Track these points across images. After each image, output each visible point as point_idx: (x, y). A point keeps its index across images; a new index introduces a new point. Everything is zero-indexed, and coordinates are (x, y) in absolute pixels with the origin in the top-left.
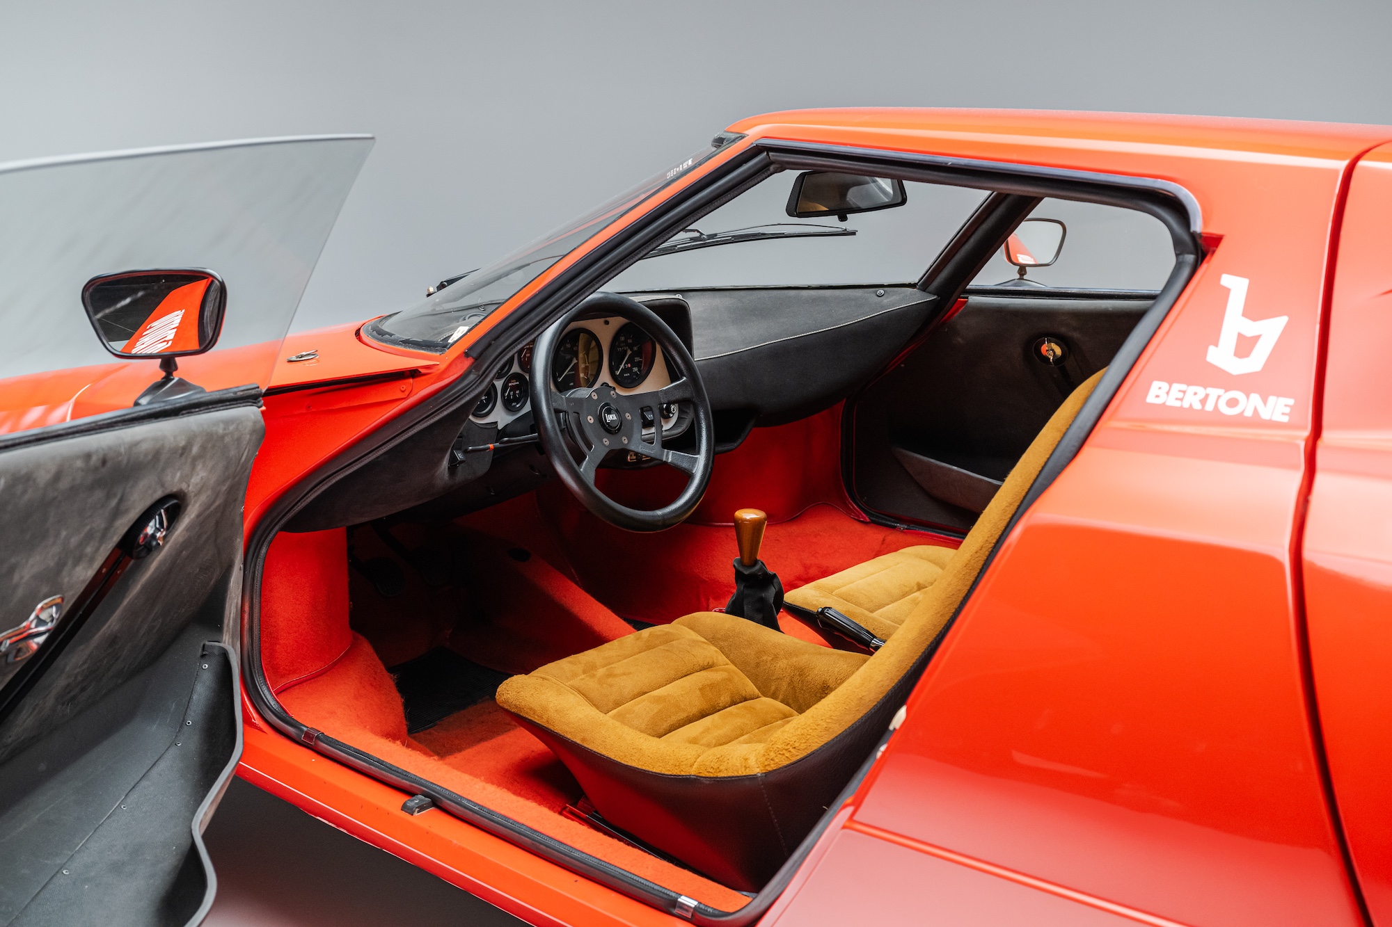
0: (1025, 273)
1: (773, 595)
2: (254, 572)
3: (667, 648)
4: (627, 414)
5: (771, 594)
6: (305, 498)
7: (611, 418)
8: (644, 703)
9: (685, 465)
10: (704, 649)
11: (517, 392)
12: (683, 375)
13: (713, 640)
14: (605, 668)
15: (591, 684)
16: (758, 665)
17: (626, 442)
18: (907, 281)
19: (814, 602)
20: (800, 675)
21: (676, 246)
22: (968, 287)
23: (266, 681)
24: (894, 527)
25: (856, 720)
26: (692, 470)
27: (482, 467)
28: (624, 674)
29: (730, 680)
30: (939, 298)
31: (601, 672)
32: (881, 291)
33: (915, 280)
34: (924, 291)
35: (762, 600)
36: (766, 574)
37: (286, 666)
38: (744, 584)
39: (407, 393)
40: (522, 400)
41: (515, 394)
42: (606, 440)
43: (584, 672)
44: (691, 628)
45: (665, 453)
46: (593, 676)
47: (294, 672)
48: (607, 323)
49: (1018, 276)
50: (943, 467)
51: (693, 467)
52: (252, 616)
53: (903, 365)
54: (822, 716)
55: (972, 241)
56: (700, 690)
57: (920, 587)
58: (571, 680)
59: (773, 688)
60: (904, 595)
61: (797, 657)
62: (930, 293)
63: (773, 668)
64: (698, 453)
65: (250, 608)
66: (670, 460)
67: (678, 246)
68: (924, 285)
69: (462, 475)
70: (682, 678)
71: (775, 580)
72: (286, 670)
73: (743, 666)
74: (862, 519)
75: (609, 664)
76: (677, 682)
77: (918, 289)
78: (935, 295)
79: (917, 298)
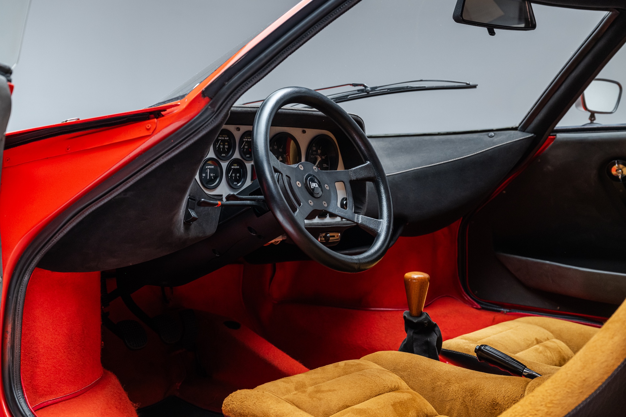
0: (595, 119)
1: (436, 340)
2: (17, 298)
3: (361, 373)
4: (326, 185)
5: (434, 338)
6: (62, 230)
7: (314, 185)
8: (348, 414)
9: (372, 226)
10: (390, 375)
11: (238, 175)
12: (366, 160)
13: (395, 370)
14: (313, 387)
15: (303, 398)
16: (433, 389)
17: (326, 205)
18: (510, 126)
19: (466, 347)
20: (471, 396)
21: (348, 96)
22: (555, 128)
23: (24, 395)
24: (499, 311)
25: (580, 402)
26: (377, 230)
27: (211, 229)
28: (330, 391)
29: (414, 400)
30: (536, 136)
31: (310, 389)
32: (492, 134)
33: (516, 123)
34: (524, 131)
35: (428, 344)
36: (430, 322)
37: (45, 387)
38: (413, 331)
39: (151, 131)
40: (242, 180)
41: (236, 176)
42: (311, 201)
43: (296, 389)
44: (376, 363)
45: (356, 217)
46: (304, 392)
47: (51, 393)
48: (304, 132)
49: (589, 122)
50: (538, 263)
51: (378, 227)
52: (14, 336)
53: (504, 192)
54: (541, 402)
55: (563, 88)
56: (393, 405)
57: (538, 342)
58: (286, 394)
59: (448, 407)
60: (529, 346)
61: (467, 381)
62: (528, 132)
63: (447, 391)
64: (381, 218)
65: (12, 328)
66: (360, 222)
67: (350, 96)
68: (524, 127)
69: (194, 231)
70: (376, 396)
71: (436, 329)
72: (45, 391)
73: (421, 390)
74: (475, 307)
75: (316, 383)
76: (372, 399)
77: (519, 130)
78: (532, 133)
79: (519, 136)
